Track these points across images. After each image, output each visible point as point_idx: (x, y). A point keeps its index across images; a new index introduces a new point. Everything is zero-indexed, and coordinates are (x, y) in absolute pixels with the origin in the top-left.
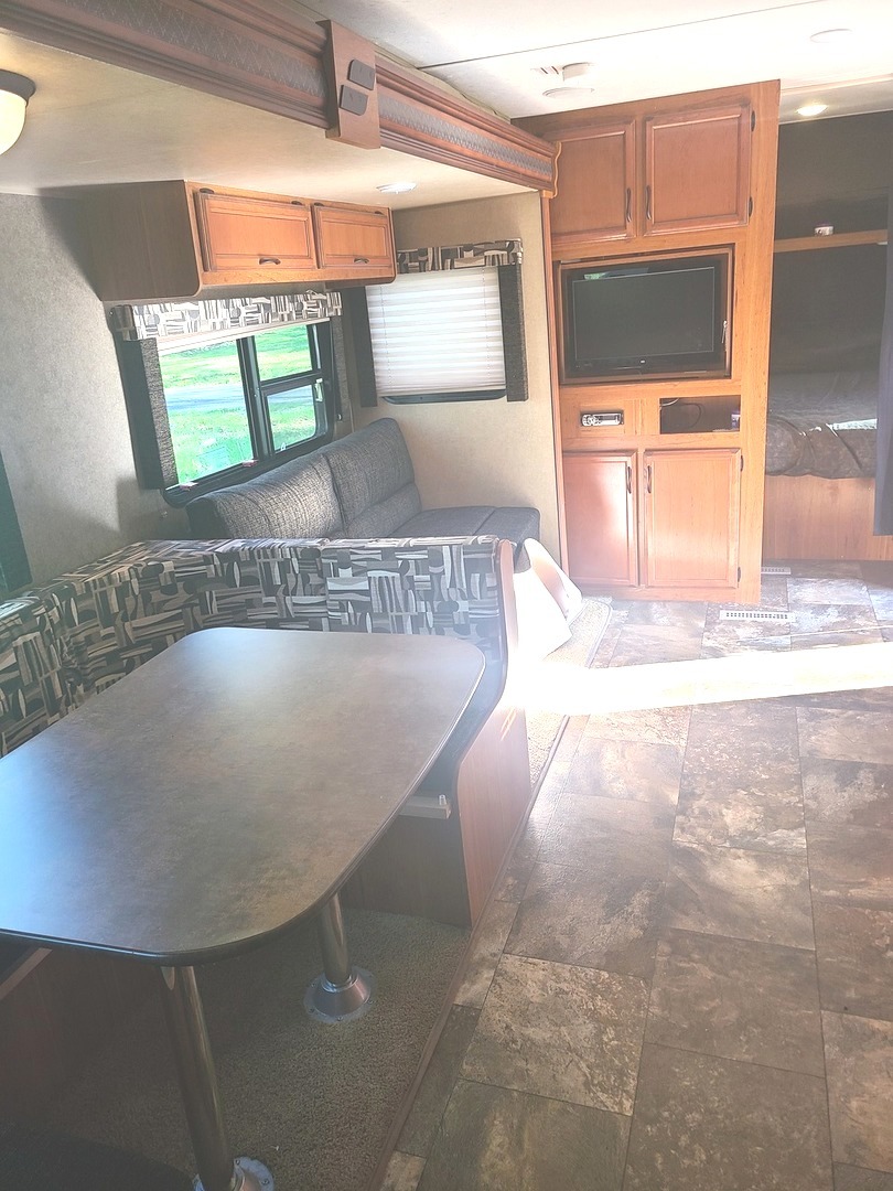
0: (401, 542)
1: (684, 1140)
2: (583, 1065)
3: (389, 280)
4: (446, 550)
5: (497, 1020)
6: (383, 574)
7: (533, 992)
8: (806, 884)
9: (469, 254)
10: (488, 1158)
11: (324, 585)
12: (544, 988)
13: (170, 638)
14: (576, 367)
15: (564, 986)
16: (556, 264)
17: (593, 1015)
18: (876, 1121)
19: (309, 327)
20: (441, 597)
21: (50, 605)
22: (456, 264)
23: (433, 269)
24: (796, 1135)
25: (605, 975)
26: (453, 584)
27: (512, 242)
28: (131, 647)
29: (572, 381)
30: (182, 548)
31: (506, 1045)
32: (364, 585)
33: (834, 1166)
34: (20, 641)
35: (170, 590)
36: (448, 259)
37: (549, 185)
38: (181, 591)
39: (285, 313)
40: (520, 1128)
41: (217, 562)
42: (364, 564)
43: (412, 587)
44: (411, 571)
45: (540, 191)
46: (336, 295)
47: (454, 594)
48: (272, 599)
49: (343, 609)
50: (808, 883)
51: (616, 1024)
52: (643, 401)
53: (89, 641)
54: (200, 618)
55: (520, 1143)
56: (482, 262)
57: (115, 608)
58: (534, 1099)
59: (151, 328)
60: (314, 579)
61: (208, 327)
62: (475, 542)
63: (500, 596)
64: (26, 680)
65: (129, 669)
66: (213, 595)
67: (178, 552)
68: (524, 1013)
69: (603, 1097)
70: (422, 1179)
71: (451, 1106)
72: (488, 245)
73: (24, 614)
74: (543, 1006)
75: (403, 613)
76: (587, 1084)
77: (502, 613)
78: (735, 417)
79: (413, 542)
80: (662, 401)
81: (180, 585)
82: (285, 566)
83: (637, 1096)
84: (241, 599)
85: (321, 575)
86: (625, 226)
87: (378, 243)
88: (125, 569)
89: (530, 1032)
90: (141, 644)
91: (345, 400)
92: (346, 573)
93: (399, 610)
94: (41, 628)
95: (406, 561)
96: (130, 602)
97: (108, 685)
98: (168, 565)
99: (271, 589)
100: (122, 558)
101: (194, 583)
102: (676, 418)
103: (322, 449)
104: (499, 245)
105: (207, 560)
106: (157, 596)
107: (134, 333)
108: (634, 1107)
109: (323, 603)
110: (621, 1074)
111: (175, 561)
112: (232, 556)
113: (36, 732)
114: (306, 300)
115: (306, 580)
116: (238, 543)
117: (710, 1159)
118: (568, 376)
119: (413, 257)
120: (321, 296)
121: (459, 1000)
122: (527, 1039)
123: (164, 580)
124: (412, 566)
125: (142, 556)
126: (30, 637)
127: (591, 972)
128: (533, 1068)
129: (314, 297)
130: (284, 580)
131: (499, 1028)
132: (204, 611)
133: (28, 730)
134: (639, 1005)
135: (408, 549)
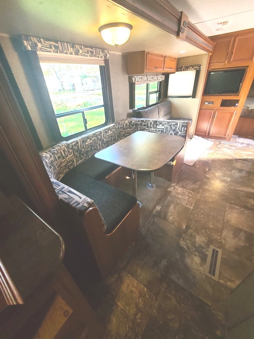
0: (171, 121)
1: (200, 214)
2: (186, 202)
3: (174, 73)
4: (179, 123)
5: (174, 193)
6: (167, 126)
7: (179, 191)
8: (228, 186)
9: (191, 68)
10: (170, 209)
11: (156, 127)
12: (181, 191)
13: (132, 133)
14: (206, 92)
15: (184, 192)
16: (208, 70)
17: (188, 196)
18: (232, 219)
19: (158, 82)
20: (176, 131)
21: (117, 126)
22: (188, 70)
23: (183, 71)
24: (218, 217)
25: (191, 191)
26: (179, 129)
27: (200, 65)
28: (126, 134)
29: (205, 95)
30: (135, 119)
31: (174, 197)
32: (163, 128)
33: (224, 222)
34: (113, 130)
35: (133, 125)
36: (187, 68)
37: (211, 52)
38: (134, 126)
39: (145, 80)
40: (175, 207)
41: (140, 122)
42: (164, 124)
43: (171, 129)
44: (172, 126)
45: (209, 53)
46: (164, 76)
47: (179, 131)
48: (148, 129)
49: (159, 131)
50: (229, 186)
51: (192, 198)
52: (218, 100)
53: (121, 132)
54: (136, 130)
55: (175, 208)
56: (193, 69)
57: (125, 127)
58: (178, 204)
59: (135, 80)
60: (155, 126)
61: (143, 81)
62: (184, 122)
63: (186, 132)
64: (113, 136)
65: (126, 137)
66: (139, 127)
67: (134, 120)
68: (178, 193)
69: (188, 206)
70: (161, 209)
71: (166, 202)
72: (195, 65)
73: (114, 126)
74: (181, 193)
75: (169, 133)
76: (186, 204)
77: (186, 135)
78: (237, 104)
79: (173, 121)
80: (222, 100)
81: (134, 125)
82: (151, 123)
83: (194, 207)
84: (143, 128)
85: (156, 125)
86: (225, 62)
87: (174, 65)
88: (127, 121)
89: (178, 196)
90: (127, 133)
91: (162, 96)
92: (161, 125)
93: (168, 132)
94: (115, 129)
95: (171, 124)
96: (127, 126)
97: (123, 139)
98: (133, 121)
99: (148, 127)
100: (126, 120)
101: (136, 125)
102: (225, 104)
103: (157, 105)
104: (197, 65)
105: (139, 121)
106: (131, 126)
107: (132, 81)
108: (193, 208)
109: (156, 130)
110: (192, 204)
111: (134, 121)
112: (143, 121)
113: (114, 144)
114: (137, 77)
115: (154, 126)
116: (143, 119)
117: (204, 217)
118: (204, 94)
119: (180, 68)
120: (161, 76)
121: (168, 190)
122: (178, 197)
123: (132, 124)
124: (172, 125)
125: (129, 120)
126: (114, 130)
127: (189, 191)
128: (178, 200)
129: (139, 77)
130: (150, 126)
131: (174, 195)
132: (137, 130)
133: (113, 143)
134: (196, 196)
135: (172, 122)
